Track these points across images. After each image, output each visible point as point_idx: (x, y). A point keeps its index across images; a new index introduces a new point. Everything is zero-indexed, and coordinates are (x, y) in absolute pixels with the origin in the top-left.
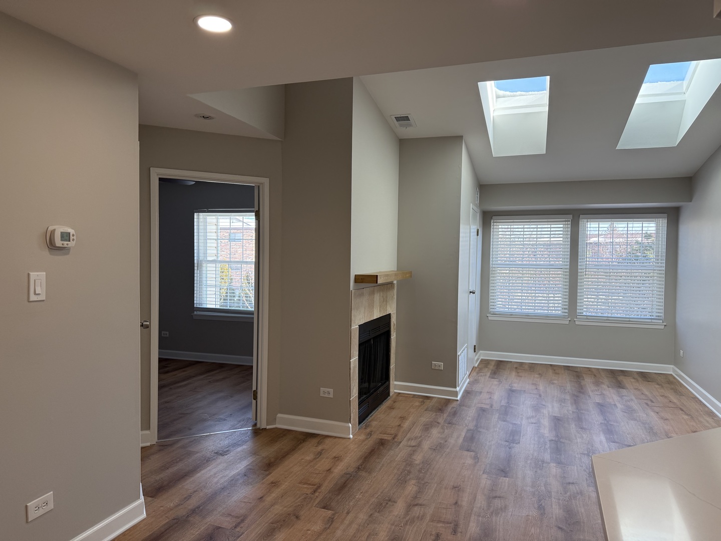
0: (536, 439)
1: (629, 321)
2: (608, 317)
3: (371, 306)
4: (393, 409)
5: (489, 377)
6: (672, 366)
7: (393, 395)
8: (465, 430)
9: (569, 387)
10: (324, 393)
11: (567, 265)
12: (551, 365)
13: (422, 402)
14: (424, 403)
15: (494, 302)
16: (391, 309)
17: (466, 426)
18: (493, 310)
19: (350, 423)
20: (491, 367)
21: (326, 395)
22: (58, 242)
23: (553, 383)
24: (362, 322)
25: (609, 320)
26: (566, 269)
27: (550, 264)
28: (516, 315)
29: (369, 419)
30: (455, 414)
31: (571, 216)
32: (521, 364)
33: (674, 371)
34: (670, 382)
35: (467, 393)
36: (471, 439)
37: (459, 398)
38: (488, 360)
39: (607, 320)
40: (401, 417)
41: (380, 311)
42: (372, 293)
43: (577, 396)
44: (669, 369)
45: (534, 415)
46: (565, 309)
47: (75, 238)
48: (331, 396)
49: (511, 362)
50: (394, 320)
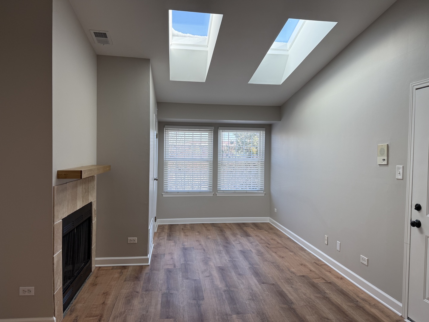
0: (214, 292)
1: (246, 192)
2: (235, 191)
3: (74, 199)
4: (96, 285)
5: (167, 239)
6: (269, 218)
7: (94, 270)
8: (160, 296)
9: (219, 239)
10: (24, 291)
11: (211, 159)
12: (203, 224)
13: (120, 273)
14: (122, 273)
15: (166, 185)
16: (92, 198)
17: (161, 290)
18: (166, 190)
19: (54, 316)
20: (166, 231)
21: (27, 294)
23: (209, 238)
24: (65, 215)
25: (236, 192)
26: (211, 161)
27: (201, 158)
28: (181, 193)
29: (74, 301)
30: (149, 280)
31: (213, 128)
32: (185, 225)
33: (270, 220)
34: (269, 228)
35: (154, 256)
36: (167, 303)
37: (149, 264)
38: (163, 225)
39: (234, 192)
40: (104, 293)
41: (83, 201)
42: (76, 186)
43: (227, 247)
44: (267, 220)
45: (206, 268)
46: (210, 187)
48: (33, 293)
49: (178, 224)
50: (94, 207)
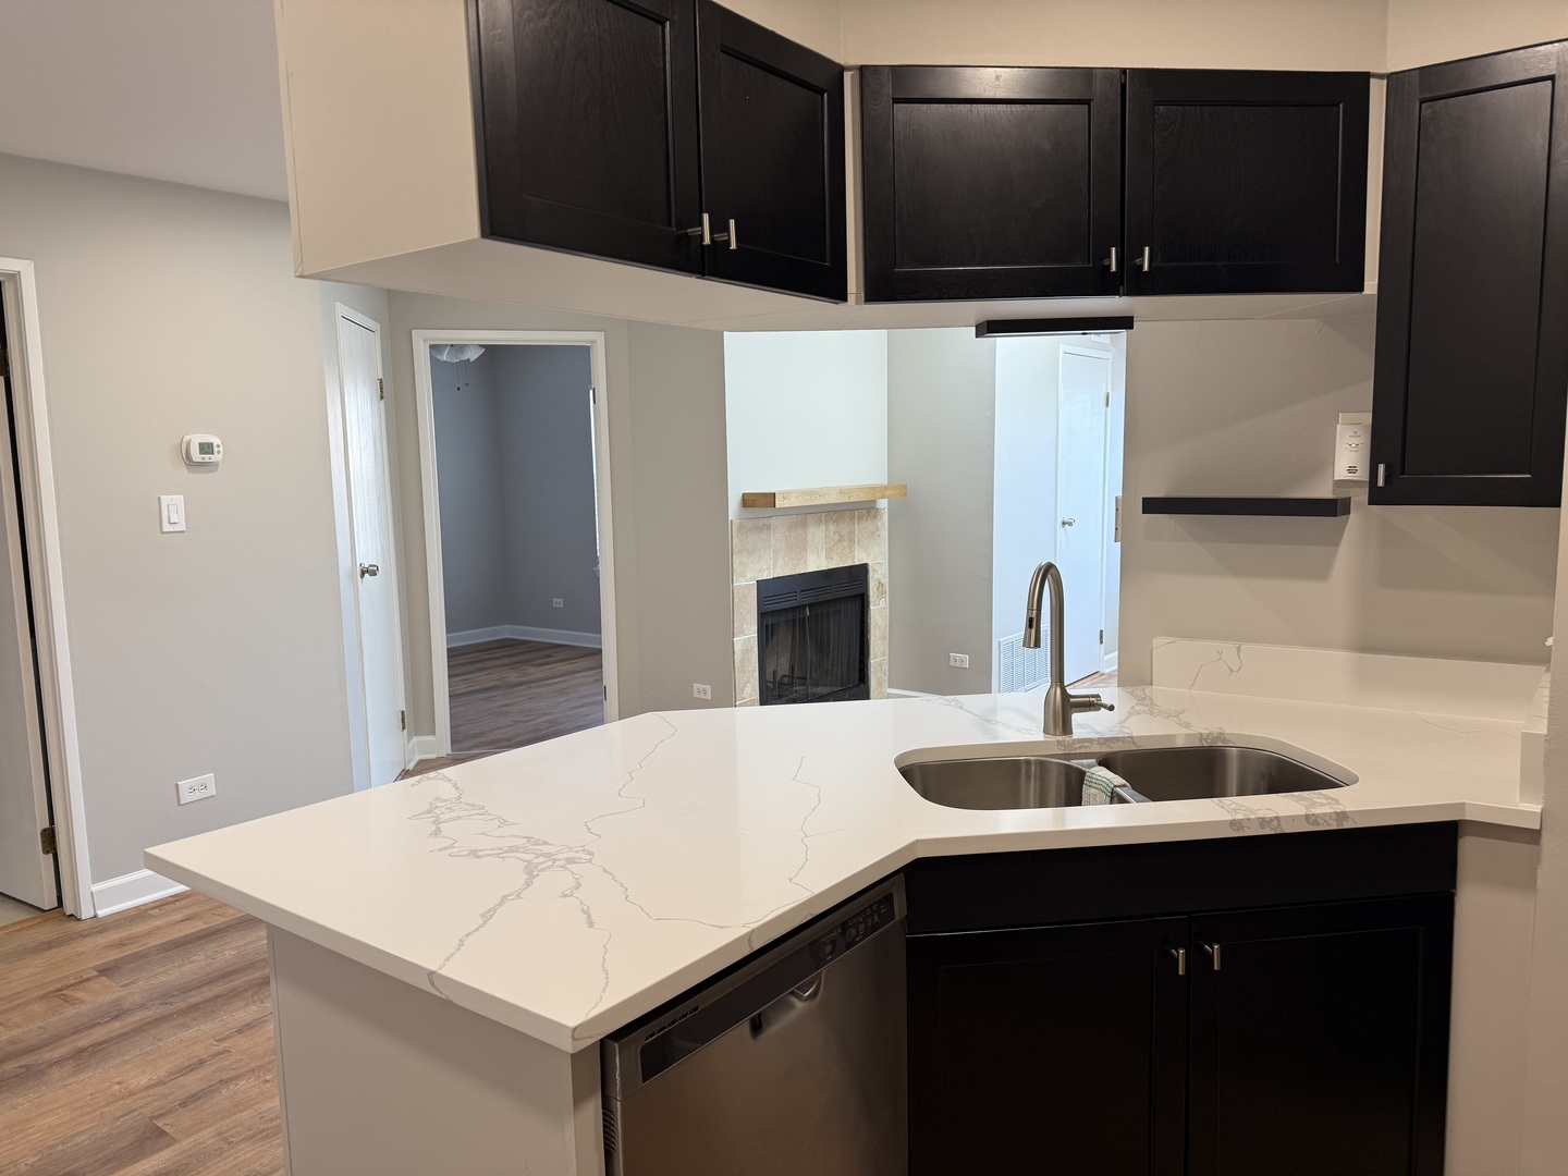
3: (797, 549)
10: (699, 692)
16: (870, 557)
21: (702, 696)
22: (197, 456)
24: (765, 577)
41: (831, 557)
42: (802, 527)
47: (221, 449)
50: (878, 578)
